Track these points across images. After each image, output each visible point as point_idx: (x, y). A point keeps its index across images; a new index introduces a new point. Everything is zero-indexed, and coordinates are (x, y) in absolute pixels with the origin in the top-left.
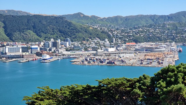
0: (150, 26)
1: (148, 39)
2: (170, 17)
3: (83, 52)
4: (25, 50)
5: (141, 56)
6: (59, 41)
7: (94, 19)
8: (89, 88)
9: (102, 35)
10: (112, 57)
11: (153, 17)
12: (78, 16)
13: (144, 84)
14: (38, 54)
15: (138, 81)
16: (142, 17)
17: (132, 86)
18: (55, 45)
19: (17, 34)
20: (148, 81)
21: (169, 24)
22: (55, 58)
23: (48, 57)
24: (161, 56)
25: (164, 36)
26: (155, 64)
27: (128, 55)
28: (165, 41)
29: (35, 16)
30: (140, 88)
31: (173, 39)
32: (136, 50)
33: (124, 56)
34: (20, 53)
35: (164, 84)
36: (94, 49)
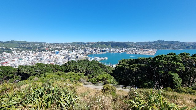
0: (148, 44)
1: (147, 48)
2: (154, 42)
3: (129, 51)
4: (115, 50)
5: (145, 52)
6: (123, 48)
7: (132, 43)
8: (135, 59)
9: (134, 47)
10: (136, 52)
11: (149, 42)
12: (128, 42)
13: (151, 59)
14: (118, 51)
15: (149, 59)
16: (145, 42)
17: (147, 59)
18: (122, 49)
19: (114, 47)
20: (152, 59)
21: (153, 44)
22: (122, 52)
23: (120, 52)
24: (151, 52)
25: (152, 47)
26: (149, 54)
27: (141, 52)
28: (152, 48)
29: (118, 43)
30: (149, 60)
31: (155, 48)
32: (143, 51)
33: (140, 52)
34: (114, 51)
35: (157, 60)
36: (132, 50)
